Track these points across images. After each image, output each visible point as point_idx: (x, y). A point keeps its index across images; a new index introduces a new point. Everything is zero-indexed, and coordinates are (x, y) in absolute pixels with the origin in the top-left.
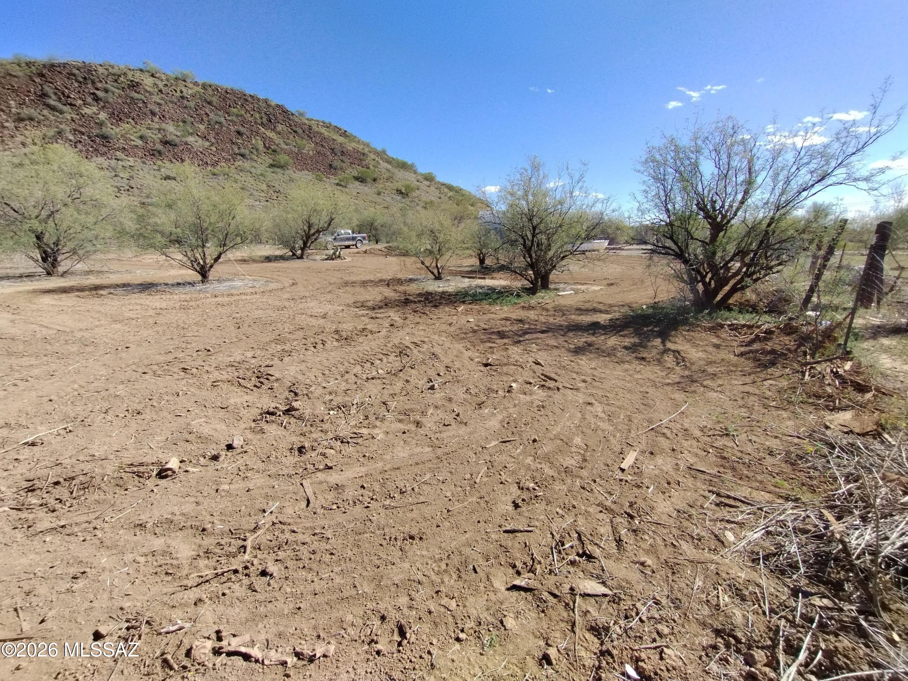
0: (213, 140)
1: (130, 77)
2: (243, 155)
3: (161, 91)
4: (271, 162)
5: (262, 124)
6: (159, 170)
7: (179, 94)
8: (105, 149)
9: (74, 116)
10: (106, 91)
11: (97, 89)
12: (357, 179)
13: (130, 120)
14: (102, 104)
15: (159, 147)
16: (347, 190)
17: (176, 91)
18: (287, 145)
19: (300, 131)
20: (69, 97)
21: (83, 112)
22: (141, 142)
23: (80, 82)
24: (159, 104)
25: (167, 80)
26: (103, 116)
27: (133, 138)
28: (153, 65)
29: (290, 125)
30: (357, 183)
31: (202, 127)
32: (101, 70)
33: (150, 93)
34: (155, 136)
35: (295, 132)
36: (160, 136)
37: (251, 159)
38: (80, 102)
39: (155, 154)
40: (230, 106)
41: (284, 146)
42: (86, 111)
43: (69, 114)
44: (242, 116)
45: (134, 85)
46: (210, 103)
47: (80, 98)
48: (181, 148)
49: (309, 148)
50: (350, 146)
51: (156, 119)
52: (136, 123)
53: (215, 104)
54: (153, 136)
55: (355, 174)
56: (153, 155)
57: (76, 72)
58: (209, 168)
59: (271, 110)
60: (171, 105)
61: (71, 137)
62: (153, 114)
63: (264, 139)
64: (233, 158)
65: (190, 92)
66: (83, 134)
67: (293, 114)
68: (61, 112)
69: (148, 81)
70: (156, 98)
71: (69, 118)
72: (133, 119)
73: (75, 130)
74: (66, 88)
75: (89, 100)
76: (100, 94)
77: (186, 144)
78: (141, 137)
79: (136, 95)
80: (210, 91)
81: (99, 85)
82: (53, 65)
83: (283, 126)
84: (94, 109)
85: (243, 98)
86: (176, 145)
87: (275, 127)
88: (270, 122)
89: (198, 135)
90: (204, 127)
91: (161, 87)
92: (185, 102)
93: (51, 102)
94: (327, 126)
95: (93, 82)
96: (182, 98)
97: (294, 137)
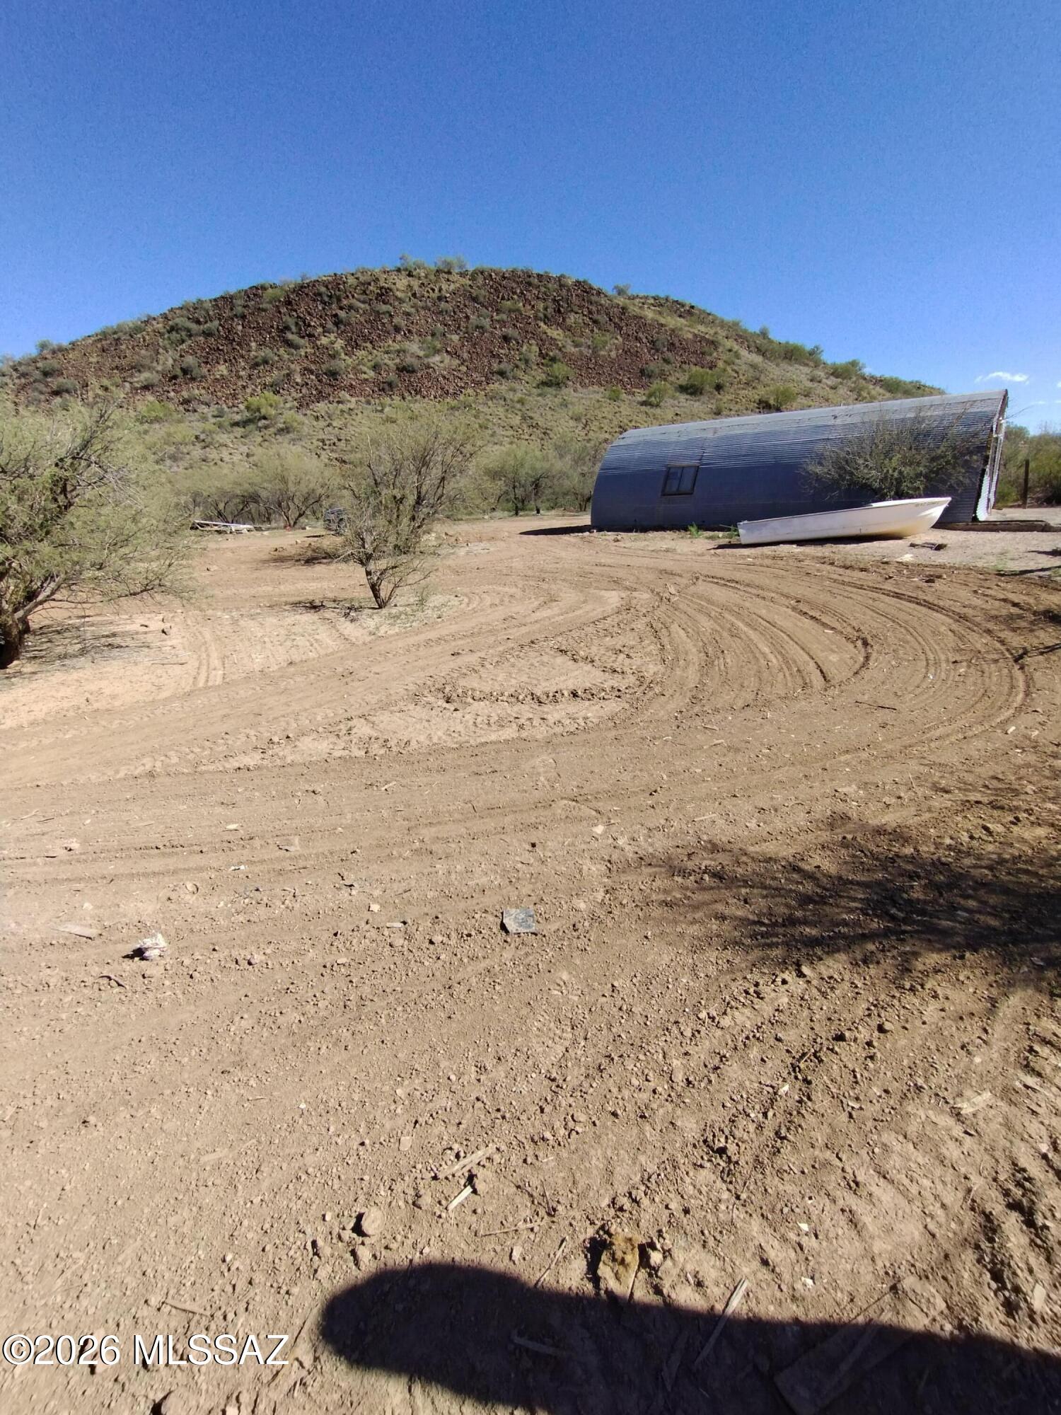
0: (466, 356)
1: (382, 283)
2: (502, 374)
3: (414, 295)
4: (543, 377)
5: (546, 319)
6: (382, 411)
7: (437, 294)
8: (330, 390)
9: (308, 350)
10: (351, 307)
11: (341, 308)
12: (683, 389)
13: (368, 345)
14: (343, 327)
15: (392, 376)
16: (658, 411)
17: (433, 290)
18: (576, 346)
19: (603, 318)
20: (309, 325)
21: (318, 343)
22: (372, 373)
23: (325, 303)
24: (408, 314)
25: (426, 277)
26: (340, 343)
27: (365, 369)
28: (412, 260)
29: (590, 312)
30: (683, 397)
31: (455, 338)
32: (351, 281)
33: (401, 301)
34: (390, 362)
35: (595, 322)
36: (398, 361)
37: (514, 378)
38: (320, 330)
39: (386, 388)
40: (503, 298)
41: (571, 349)
42: (324, 341)
43: (306, 348)
44: (518, 310)
45: (384, 294)
46: (475, 299)
47: (321, 325)
48: (419, 375)
49: (612, 345)
50: (687, 329)
51: (399, 338)
52: (374, 348)
53: (482, 299)
54: (389, 362)
55: (683, 379)
56: (383, 390)
57: (323, 289)
58: (449, 400)
59: (564, 292)
60: (423, 313)
61: (299, 380)
62: (397, 329)
63: (543, 341)
64: (487, 379)
65: (452, 287)
66: (312, 372)
67: (599, 293)
68: (297, 347)
69: (402, 282)
70: (406, 307)
71: (303, 354)
72: (371, 342)
73: (305, 369)
74: (310, 314)
75: (330, 325)
76: (342, 314)
77: (428, 367)
78: (376, 367)
79: (384, 308)
80: (480, 280)
81: (345, 302)
82: (302, 287)
83: (577, 316)
84: (332, 336)
85: (525, 282)
86: (413, 371)
87: (564, 319)
88: (557, 314)
89: (447, 351)
90: (457, 337)
91: (416, 288)
92: (443, 305)
93: (290, 336)
94: (660, 303)
95: (339, 300)
96: (440, 298)
97: (592, 331)
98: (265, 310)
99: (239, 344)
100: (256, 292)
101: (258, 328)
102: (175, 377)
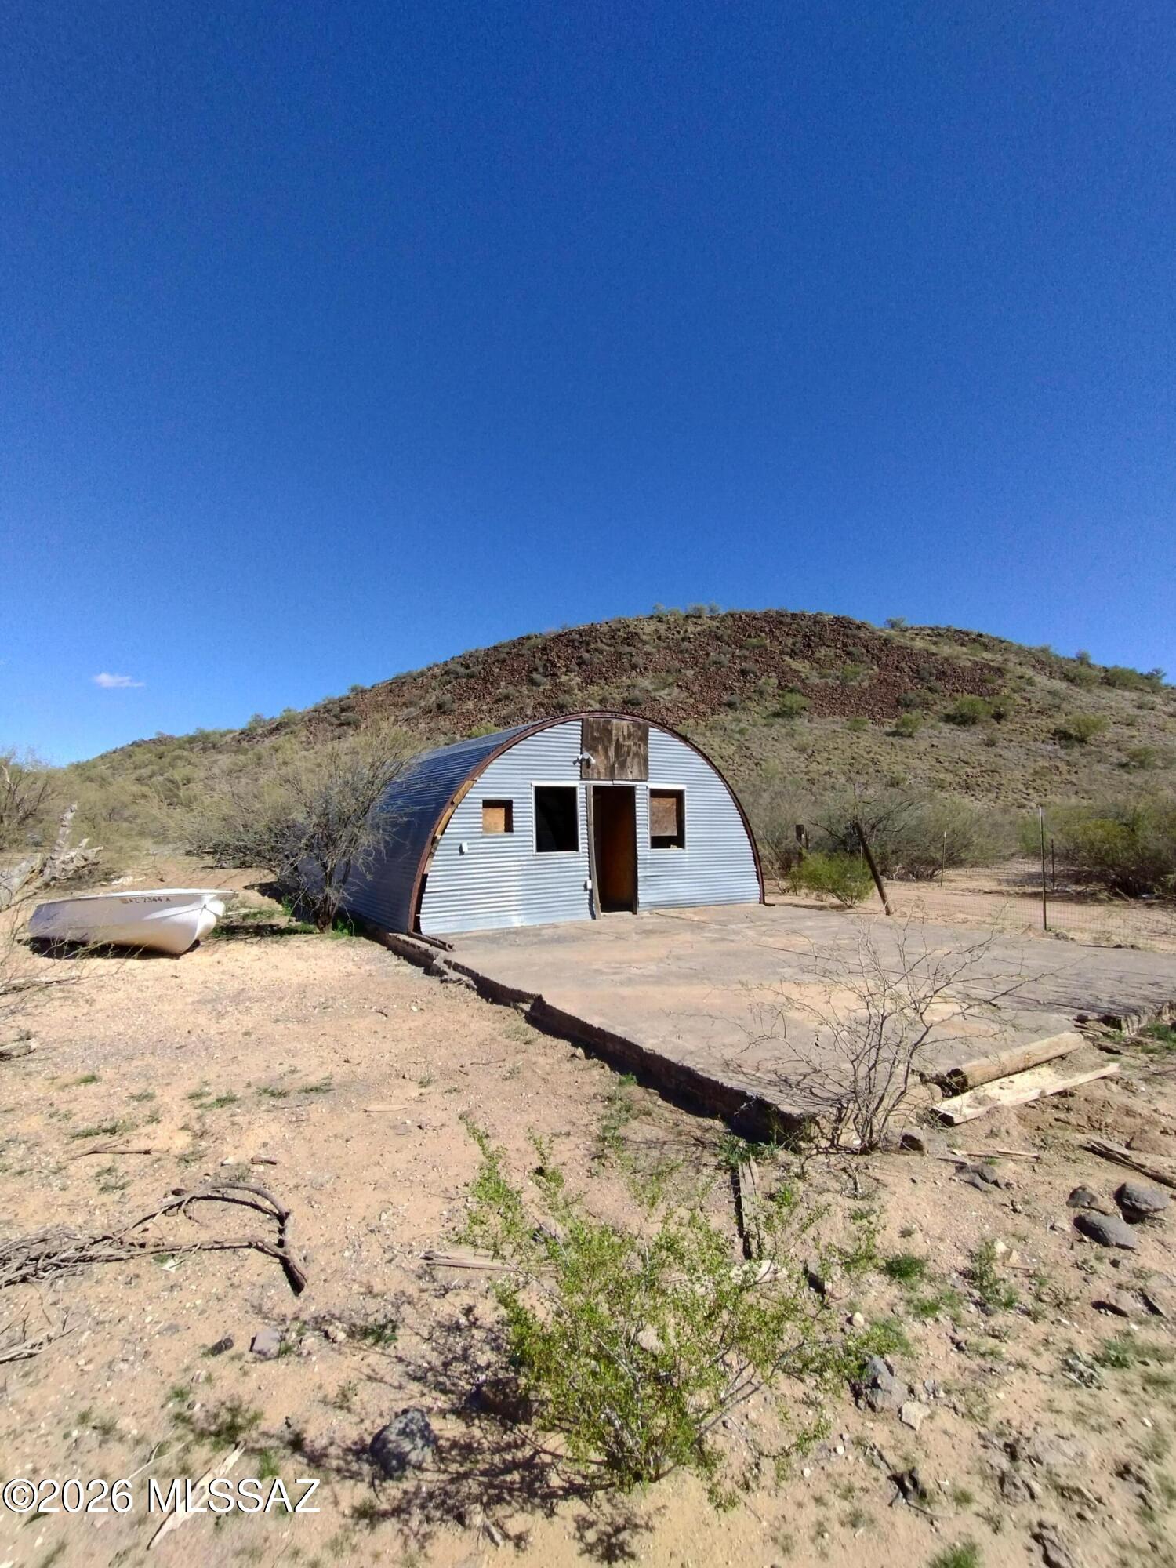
0: (696, 689)
1: (631, 629)
2: (731, 705)
3: (659, 637)
4: (777, 708)
5: (793, 654)
7: (681, 635)
8: (554, 721)
10: (597, 650)
11: (588, 651)
12: (949, 719)
13: (602, 682)
14: (584, 667)
15: (618, 708)
16: (909, 742)
17: (679, 632)
18: (822, 677)
20: (555, 666)
21: (559, 681)
23: (574, 648)
24: (649, 654)
25: (674, 622)
26: (577, 681)
28: (663, 609)
29: (845, 645)
30: (946, 728)
31: (690, 673)
32: (604, 628)
33: (644, 643)
34: (618, 696)
35: (849, 654)
36: (626, 695)
37: (744, 709)
38: (563, 670)
40: (749, 636)
41: (815, 680)
42: (564, 679)
43: (546, 685)
44: (763, 646)
45: (631, 638)
46: (719, 639)
47: (566, 666)
48: (643, 707)
49: (865, 675)
50: (963, 656)
51: (634, 674)
52: (606, 684)
53: (726, 638)
55: (951, 709)
57: (577, 637)
59: (818, 628)
60: (663, 652)
61: (529, 713)
62: (634, 667)
63: (784, 674)
64: (713, 709)
65: (699, 629)
66: (543, 706)
68: (538, 685)
69: (650, 628)
70: (648, 648)
71: (541, 690)
72: (606, 679)
73: (539, 703)
74: (559, 657)
75: (574, 666)
76: (587, 656)
77: (653, 700)
78: (602, 700)
79: (627, 649)
80: (729, 622)
81: (593, 646)
82: (560, 635)
83: (827, 649)
84: (572, 675)
85: (777, 621)
86: (639, 704)
87: (813, 653)
88: (807, 647)
89: (678, 686)
90: (692, 672)
91: (662, 632)
92: (686, 644)
93: (535, 675)
94: (937, 634)
95: (588, 644)
96: (683, 639)
97: (844, 663)
98: (523, 655)
99: (492, 684)
100: (521, 642)
101: (512, 671)
102: (430, 712)
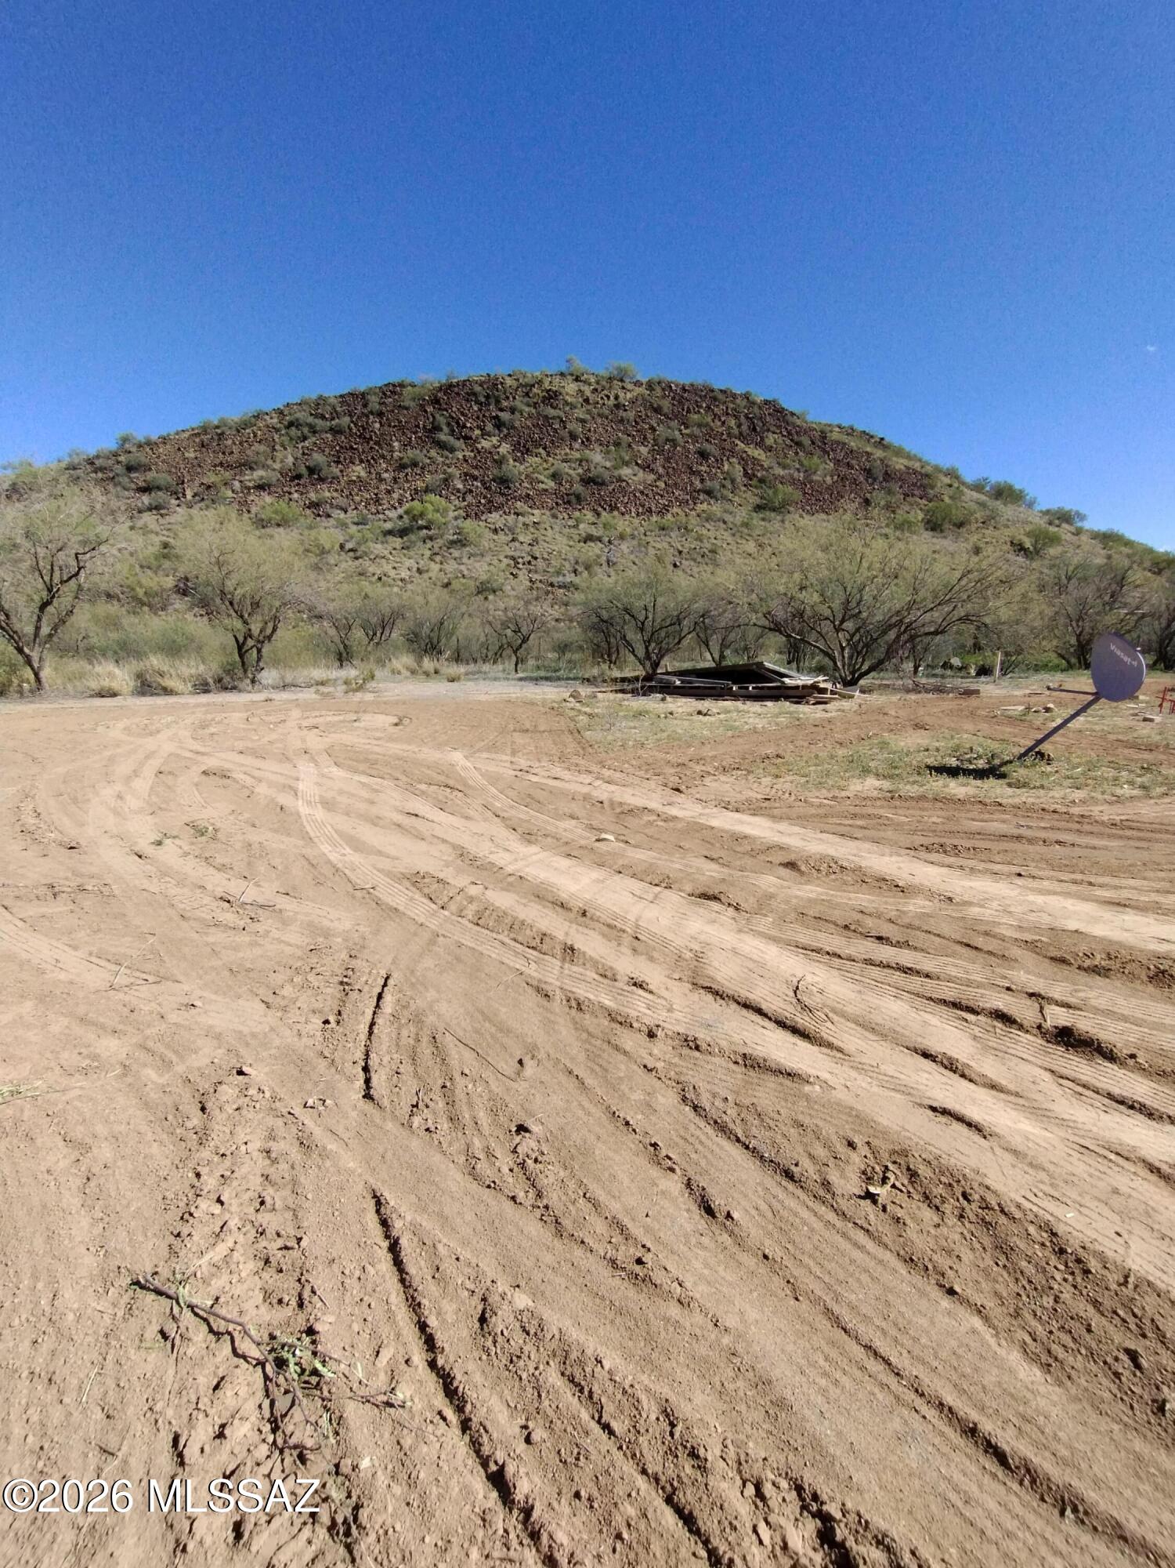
0: (661, 470)
1: (546, 385)
2: (709, 493)
3: (587, 401)
4: (758, 501)
5: (741, 436)
6: (576, 527)
7: (612, 401)
8: (502, 499)
9: (467, 454)
10: (513, 410)
11: (501, 410)
13: (541, 450)
14: (505, 431)
15: (578, 488)
17: (608, 397)
18: (784, 467)
19: (806, 441)
20: (464, 426)
21: (479, 446)
22: (552, 484)
23: (481, 404)
24: (583, 421)
25: (598, 383)
26: (505, 448)
27: (542, 478)
28: (579, 365)
29: (789, 433)
30: (925, 533)
31: (644, 450)
32: (509, 382)
33: (573, 406)
34: (573, 472)
35: (797, 444)
36: (580, 471)
37: (724, 498)
38: (477, 432)
40: (688, 411)
41: (778, 471)
42: (485, 444)
43: (463, 452)
44: (707, 425)
45: (551, 397)
46: (658, 410)
47: (478, 427)
48: (610, 488)
49: (824, 471)
50: (893, 461)
51: (577, 446)
52: (548, 455)
53: (665, 410)
54: (571, 472)
56: (569, 502)
57: (478, 389)
58: (654, 518)
59: (756, 410)
60: (599, 421)
61: (460, 486)
62: (573, 437)
63: (744, 460)
64: (693, 498)
65: (629, 395)
66: (475, 478)
67: (793, 414)
68: (452, 450)
69: (571, 387)
70: (580, 413)
71: (461, 457)
72: (545, 449)
73: (466, 474)
74: (463, 414)
75: (489, 427)
76: (505, 416)
77: (620, 479)
78: (555, 476)
79: (551, 412)
80: (658, 391)
81: (505, 404)
82: (451, 386)
83: (776, 436)
84: (495, 440)
85: (709, 397)
86: (603, 484)
87: (762, 439)
88: (754, 431)
89: (637, 464)
90: (647, 449)
91: (588, 393)
92: (621, 413)
93: (443, 437)
94: (847, 432)
95: (498, 402)
96: (617, 406)
97: (797, 453)
98: (407, 408)
99: (377, 443)
100: (393, 390)
101: (401, 428)
102: (299, 477)
